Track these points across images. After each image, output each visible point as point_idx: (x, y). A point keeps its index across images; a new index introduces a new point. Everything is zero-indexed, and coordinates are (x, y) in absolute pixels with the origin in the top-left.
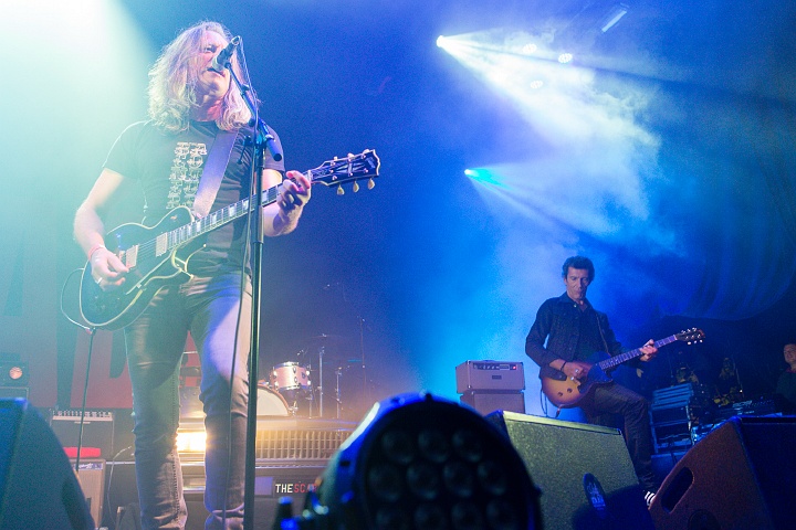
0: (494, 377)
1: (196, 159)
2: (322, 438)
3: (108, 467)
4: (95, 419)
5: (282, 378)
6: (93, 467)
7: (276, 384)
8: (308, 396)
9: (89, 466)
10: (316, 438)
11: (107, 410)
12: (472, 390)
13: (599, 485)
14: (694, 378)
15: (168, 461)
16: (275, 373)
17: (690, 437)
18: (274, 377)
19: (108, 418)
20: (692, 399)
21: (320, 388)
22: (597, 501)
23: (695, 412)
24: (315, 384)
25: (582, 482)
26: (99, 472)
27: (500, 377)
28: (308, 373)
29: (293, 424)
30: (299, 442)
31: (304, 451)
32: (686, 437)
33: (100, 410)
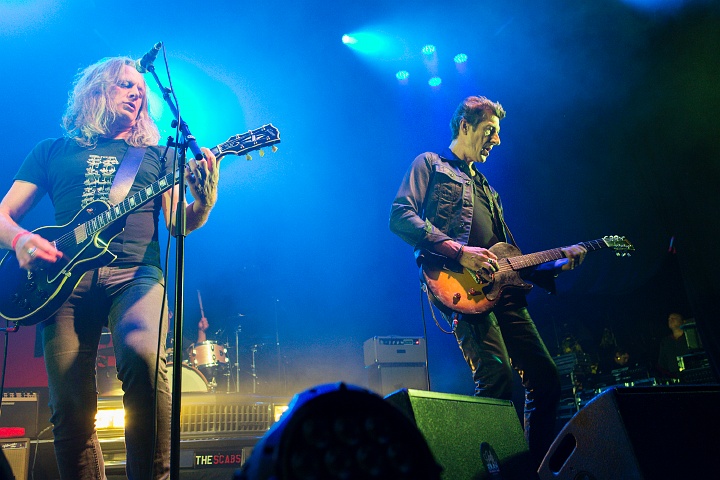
0: (399, 351)
1: (109, 168)
2: (240, 411)
3: (32, 446)
4: (19, 398)
5: (201, 356)
6: (17, 447)
7: (196, 362)
8: (226, 371)
9: (13, 445)
10: (234, 412)
11: (31, 390)
12: (378, 364)
13: (493, 452)
14: (578, 347)
15: (89, 447)
16: (195, 352)
17: (574, 401)
18: (194, 355)
19: (33, 398)
20: (576, 366)
21: (237, 364)
22: (493, 467)
23: (579, 378)
24: (233, 361)
25: (479, 451)
26: (23, 451)
27: (404, 351)
28: (225, 351)
29: (212, 399)
30: (218, 416)
31: (223, 425)
32: (571, 401)
33: (24, 391)
